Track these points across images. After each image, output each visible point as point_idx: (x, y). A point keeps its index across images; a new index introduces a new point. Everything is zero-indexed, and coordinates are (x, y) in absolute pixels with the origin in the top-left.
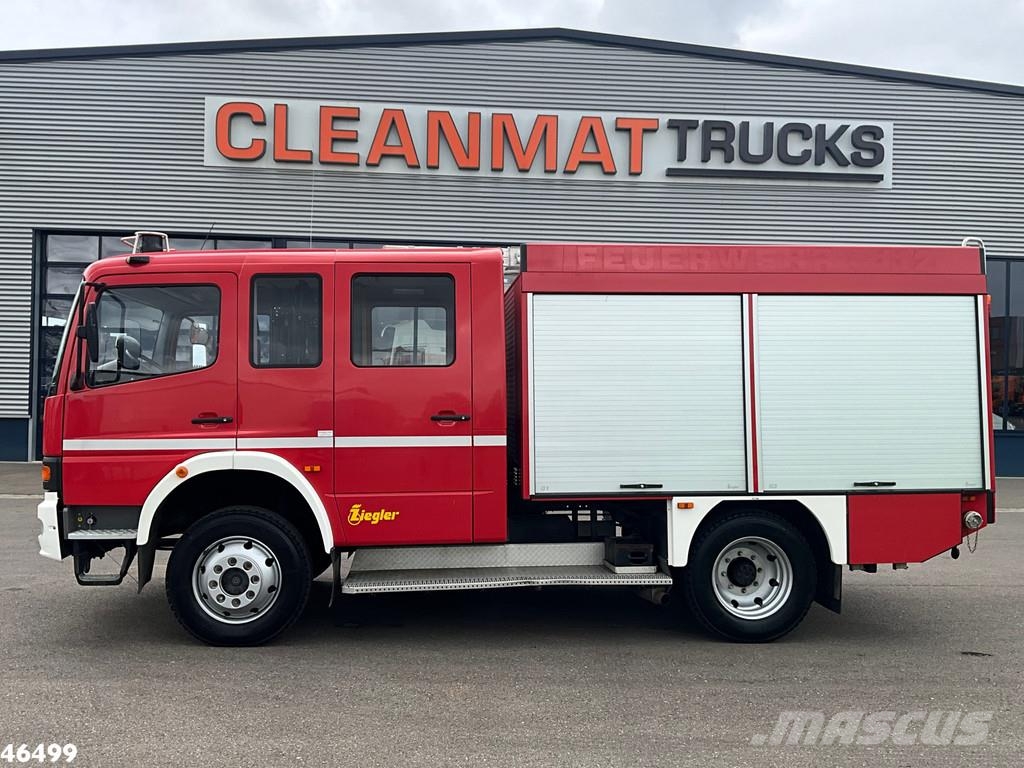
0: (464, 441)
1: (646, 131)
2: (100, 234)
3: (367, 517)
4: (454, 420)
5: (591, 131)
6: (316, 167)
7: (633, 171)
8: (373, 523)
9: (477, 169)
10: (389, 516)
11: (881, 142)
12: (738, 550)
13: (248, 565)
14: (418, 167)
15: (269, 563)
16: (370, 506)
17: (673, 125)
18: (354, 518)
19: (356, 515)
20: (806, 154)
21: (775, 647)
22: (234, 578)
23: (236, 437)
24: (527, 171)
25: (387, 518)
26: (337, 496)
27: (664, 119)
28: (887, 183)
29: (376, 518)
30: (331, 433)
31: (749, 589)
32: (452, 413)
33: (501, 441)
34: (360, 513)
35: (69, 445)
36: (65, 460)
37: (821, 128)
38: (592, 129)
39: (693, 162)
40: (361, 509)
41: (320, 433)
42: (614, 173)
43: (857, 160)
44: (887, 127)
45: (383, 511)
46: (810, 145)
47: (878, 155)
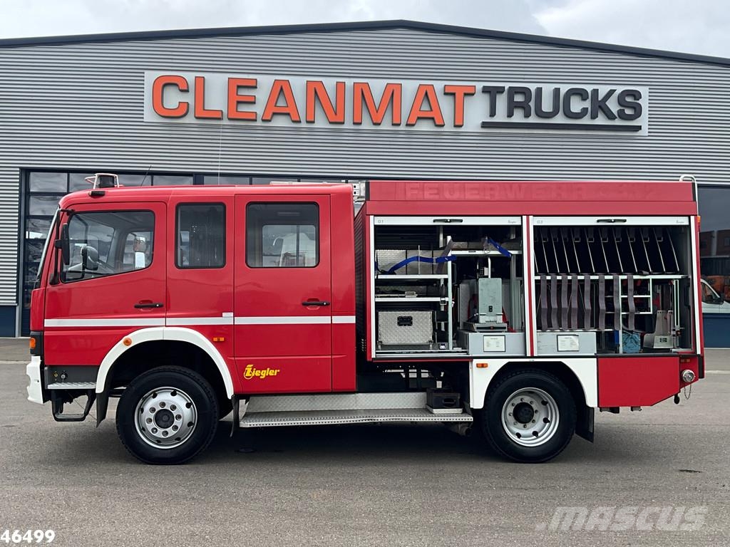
0: (325, 320)
1: (466, 94)
2: (69, 171)
3: (257, 373)
4: (319, 305)
5: (426, 95)
6: (225, 122)
7: (456, 124)
8: (261, 377)
9: (343, 123)
10: (272, 373)
11: (639, 102)
12: (520, 397)
13: (174, 407)
14: (300, 122)
15: (188, 405)
16: (259, 366)
17: (486, 90)
18: (248, 374)
19: (249, 372)
20: (585, 111)
21: (547, 466)
22: (164, 417)
23: (166, 317)
24: (379, 124)
25: (271, 374)
26: (236, 358)
27: (479, 86)
28: (644, 131)
29: (263, 374)
30: (232, 314)
31: (529, 425)
32: (317, 300)
33: (351, 319)
34: (252, 370)
35: (49, 323)
36: (46, 333)
37: (596, 92)
38: (426, 93)
39: (501, 117)
40: (253, 368)
41: (224, 314)
42: (443, 126)
43: (622, 115)
44: (644, 91)
45: (268, 369)
46: (587, 104)
47: (638, 111)
